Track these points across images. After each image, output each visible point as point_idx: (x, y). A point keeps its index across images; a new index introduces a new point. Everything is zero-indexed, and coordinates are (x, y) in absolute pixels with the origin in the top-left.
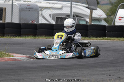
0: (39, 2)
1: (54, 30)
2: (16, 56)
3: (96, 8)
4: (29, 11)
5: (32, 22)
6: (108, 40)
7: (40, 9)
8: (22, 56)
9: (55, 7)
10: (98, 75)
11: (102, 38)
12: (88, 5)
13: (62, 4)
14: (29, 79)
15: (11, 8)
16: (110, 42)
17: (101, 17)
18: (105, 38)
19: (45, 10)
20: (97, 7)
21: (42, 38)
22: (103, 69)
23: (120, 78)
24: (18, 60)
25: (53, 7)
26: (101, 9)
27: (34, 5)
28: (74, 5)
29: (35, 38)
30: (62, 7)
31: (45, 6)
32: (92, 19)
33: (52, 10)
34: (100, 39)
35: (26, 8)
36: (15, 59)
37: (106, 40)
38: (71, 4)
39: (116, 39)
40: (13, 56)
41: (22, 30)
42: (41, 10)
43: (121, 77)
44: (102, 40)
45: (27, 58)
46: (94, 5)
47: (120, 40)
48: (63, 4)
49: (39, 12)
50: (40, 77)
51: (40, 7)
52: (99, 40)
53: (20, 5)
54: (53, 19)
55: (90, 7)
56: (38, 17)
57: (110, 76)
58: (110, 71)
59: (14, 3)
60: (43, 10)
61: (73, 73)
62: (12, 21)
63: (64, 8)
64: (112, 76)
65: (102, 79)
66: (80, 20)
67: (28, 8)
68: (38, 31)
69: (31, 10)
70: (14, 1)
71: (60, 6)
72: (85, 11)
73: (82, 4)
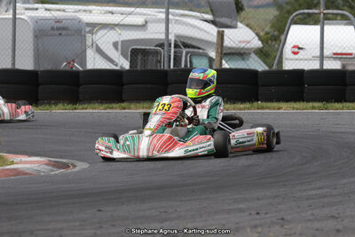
0: (85, 11)
1: (125, 87)
2: (21, 162)
3: (234, 23)
4: (60, 34)
5: (69, 63)
6: (262, 108)
7: (88, 29)
8: (38, 162)
9: (126, 23)
10: (229, 212)
11: (248, 105)
12: (213, 15)
13: (144, 15)
14: (48, 230)
15: (11, 31)
16: (268, 114)
17: (248, 46)
18: (255, 104)
19: (101, 33)
20: (237, 21)
21: (93, 109)
22: (242, 196)
23: (282, 219)
24: (27, 174)
25: (122, 23)
26: (247, 26)
27: (73, 19)
28: (177, 15)
29: (75, 109)
30: (146, 22)
31: (101, 21)
32: (225, 52)
33: (119, 32)
34: (242, 106)
35: (53, 29)
36: (17, 172)
37: (258, 109)
38: (167, 14)
39: (283, 105)
40: (12, 163)
41: (41, 88)
42: (91, 32)
43: (286, 217)
44: (249, 109)
45: (50, 168)
46: (229, 16)
47: (294, 108)
48: (149, 15)
49: (85, 36)
50: (77, 224)
51: (88, 25)
52: (241, 109)
53: (37, 21)
54: (124, 54)
55: (217, 19)
56: (84, 52)
57: (258, 217)
58: (258, 199)
59: (17, 16)
60: (96, 33)
61: (163, 210)
62: (14, 64)
63: (150, 26)
64: (263, 216)
65: (237, 223)
66: (193, 54)
67: (58, 29)
68: (82, 89)
69: (64, 32)
70: (17, 12)
71: (139, 20)
72: (205, 31)
73: (198, 14)
